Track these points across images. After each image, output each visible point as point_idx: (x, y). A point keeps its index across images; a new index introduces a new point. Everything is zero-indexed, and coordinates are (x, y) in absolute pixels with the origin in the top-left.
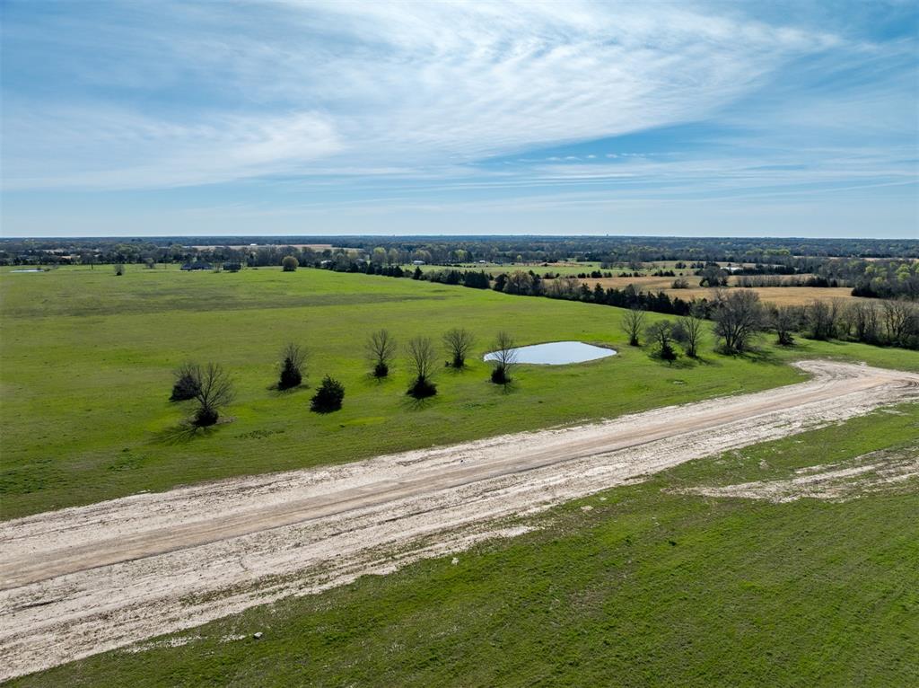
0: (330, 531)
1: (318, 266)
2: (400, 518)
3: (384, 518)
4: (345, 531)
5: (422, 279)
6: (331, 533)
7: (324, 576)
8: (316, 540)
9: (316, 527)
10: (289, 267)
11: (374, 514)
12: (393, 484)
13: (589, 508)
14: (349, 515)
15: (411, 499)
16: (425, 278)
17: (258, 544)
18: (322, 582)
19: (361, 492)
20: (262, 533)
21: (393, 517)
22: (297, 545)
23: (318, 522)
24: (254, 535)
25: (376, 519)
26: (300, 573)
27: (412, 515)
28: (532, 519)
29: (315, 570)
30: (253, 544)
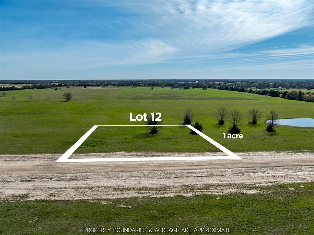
0: (174, 176)
1: (215, 88)
2: (204, 176)
3: (197, 175)
4: (180, 177)
5: (252, 93)
6: (175, 177)
7: (164, 192)
8: (168, 178)
9: (171, 173)
10: (204, 88)
11: (194, 173)
12: (206, 163)
13: (293, 189)
14: (184, 171)
15: (211, 170)
16: (253, 93)
17: (148, 175)
18: (163, 194)
19: (193, 164)
20: (151, 172)
21: (201, 176)
22: (161, 178)
23: (172, 172)
24: (149, 171)
25: (194, 175)
26: (156, 188)
27: (209, 176)
28: (261, 188)
29: (162, 189)
30: (146, 175)
